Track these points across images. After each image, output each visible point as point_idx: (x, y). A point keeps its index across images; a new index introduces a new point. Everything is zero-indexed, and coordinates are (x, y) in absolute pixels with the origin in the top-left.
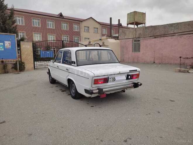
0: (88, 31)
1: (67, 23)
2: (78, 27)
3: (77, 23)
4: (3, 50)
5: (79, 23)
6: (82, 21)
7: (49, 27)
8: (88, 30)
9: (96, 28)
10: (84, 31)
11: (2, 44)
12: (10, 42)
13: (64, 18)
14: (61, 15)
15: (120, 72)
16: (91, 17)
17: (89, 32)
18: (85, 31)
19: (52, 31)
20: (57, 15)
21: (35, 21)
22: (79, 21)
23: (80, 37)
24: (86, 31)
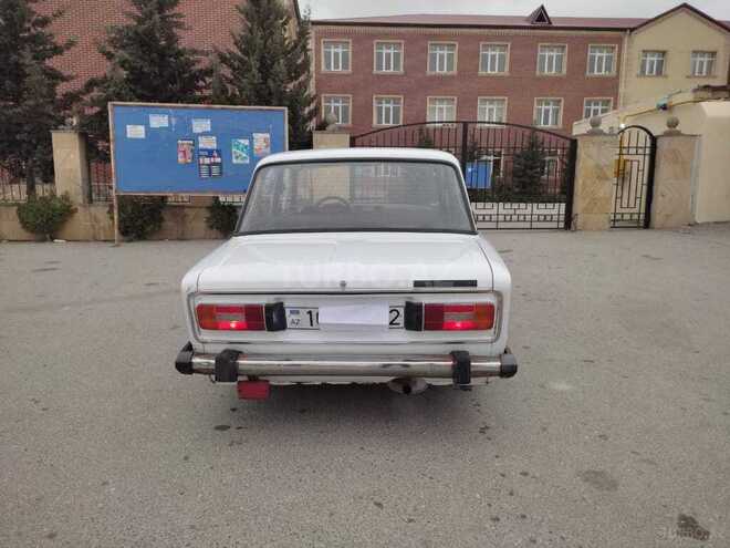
0: (659, 73)
1: (564, 47)
2: (609, 59)
3: (610, 40)
4: (248, 161)
5: (620, 41)
6: (632, 30)
7: (489, 72)
8: (661, 64)
9: (703, 53)
10: (639, 72)
11: (246, 142)
12: (268, 136)
13: (554, 25)
14: (541, 16)
15: (343, 284)
16: (685, 6)
17: (666, 76)
18: (643, 71)
19: (495, 88)
20: (527, 19)
21: (438, 52)
22: (616, 32)
23: (616, 99)
24: (651, 71)
